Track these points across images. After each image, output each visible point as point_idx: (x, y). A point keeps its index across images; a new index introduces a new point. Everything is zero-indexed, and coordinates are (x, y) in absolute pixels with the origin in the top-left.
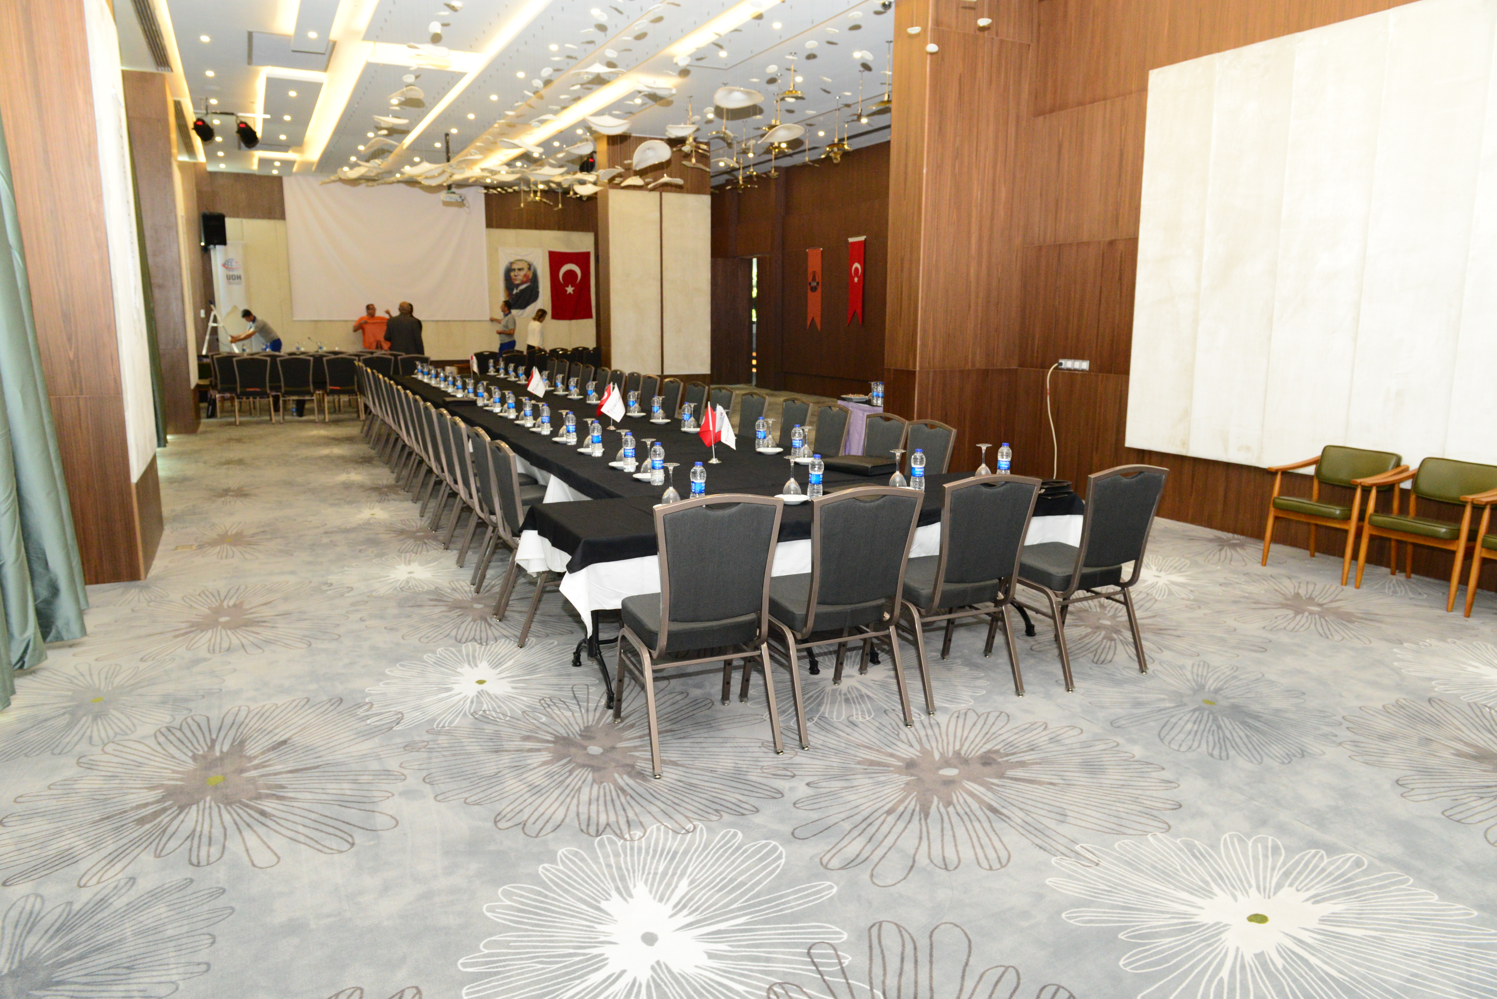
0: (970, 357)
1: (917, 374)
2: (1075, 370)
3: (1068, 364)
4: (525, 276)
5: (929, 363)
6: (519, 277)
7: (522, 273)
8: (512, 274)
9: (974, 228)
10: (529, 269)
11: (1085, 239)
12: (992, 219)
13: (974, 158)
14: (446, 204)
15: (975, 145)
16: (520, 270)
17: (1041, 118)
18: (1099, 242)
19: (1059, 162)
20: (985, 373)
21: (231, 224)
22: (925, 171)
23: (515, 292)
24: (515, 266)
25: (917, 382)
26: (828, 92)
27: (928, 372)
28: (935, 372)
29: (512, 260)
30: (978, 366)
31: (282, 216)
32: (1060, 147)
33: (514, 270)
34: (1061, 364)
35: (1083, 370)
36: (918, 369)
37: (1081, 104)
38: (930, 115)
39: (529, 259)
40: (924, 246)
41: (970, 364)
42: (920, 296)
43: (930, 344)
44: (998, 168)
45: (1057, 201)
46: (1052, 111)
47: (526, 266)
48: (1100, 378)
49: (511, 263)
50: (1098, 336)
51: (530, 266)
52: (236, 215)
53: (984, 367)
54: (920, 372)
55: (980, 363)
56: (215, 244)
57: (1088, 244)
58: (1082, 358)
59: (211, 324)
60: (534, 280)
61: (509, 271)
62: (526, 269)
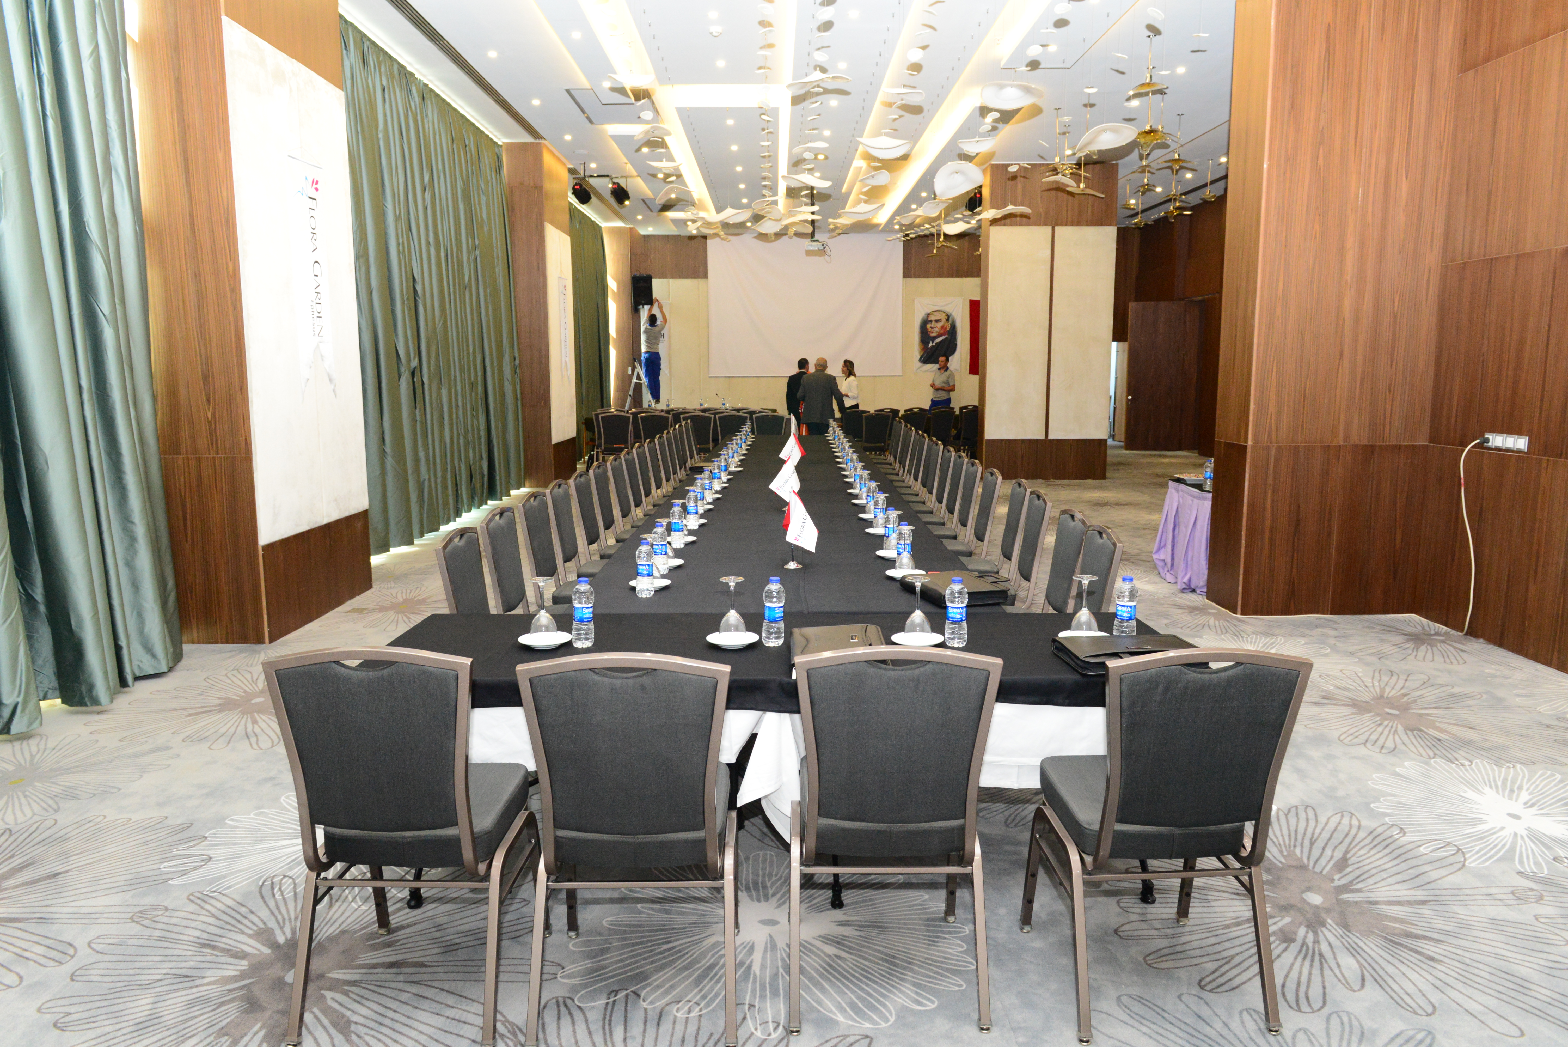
0: (1341, 429)
1: (1249, 450)
2: (1508, 450)
3: (1497, 440)
4: (942, 327)
5: (1269, 435)
6: (935, 329)
7: (939, 325)
8: (928, 326)
9: (1351, 243)
10: (948, 320)
11: (1528, 249)
12: (1384, 227)
13: (1352, 142)
14: (809, 253)
15: (1353, 123)
16: (937, 321)
17: (1471, 73)
18: (1549, 251)
19: (1494, 136)
20: (1368, 451)
21: (657, 284)
22: (1265, 166)
23: (931, 344)
24: (932, 318)
25: (1248, 461)
26: (1123, 73)
27: (1268, 448)
28: (1279, 448)
29: (929, 312)
30: (1355, 439)
31: (705, 276)
32: (1496, 111)
33: (931, 321)
34: (1487, 441)
35: (1519, 451)
36: (1250, 442)
37: (1529, 41)
38: (1274, 86)
39: (948, 309)
40: (1263, 271)
41: (1341, 436)
42: (1255, 341)
43: (1272, 409)
44: (1396, 154)
45: (1490, 192)
46: (1487, 60)
47: (943, 317)
48: (1544, 464)
49: (929, 314)
50: (1542, 397)
51: (948, 317)
52: (663, 276)
53: (1366, 442)
54: (1252, 446)
55: (1360, 436)
56: (643, 305)
57: (1531, 255)
58: (1519, 432)
59: (634, 380)
60: (952, 332)
61: (925, 323)
62: (944, 320)
